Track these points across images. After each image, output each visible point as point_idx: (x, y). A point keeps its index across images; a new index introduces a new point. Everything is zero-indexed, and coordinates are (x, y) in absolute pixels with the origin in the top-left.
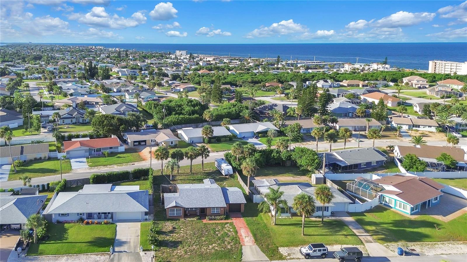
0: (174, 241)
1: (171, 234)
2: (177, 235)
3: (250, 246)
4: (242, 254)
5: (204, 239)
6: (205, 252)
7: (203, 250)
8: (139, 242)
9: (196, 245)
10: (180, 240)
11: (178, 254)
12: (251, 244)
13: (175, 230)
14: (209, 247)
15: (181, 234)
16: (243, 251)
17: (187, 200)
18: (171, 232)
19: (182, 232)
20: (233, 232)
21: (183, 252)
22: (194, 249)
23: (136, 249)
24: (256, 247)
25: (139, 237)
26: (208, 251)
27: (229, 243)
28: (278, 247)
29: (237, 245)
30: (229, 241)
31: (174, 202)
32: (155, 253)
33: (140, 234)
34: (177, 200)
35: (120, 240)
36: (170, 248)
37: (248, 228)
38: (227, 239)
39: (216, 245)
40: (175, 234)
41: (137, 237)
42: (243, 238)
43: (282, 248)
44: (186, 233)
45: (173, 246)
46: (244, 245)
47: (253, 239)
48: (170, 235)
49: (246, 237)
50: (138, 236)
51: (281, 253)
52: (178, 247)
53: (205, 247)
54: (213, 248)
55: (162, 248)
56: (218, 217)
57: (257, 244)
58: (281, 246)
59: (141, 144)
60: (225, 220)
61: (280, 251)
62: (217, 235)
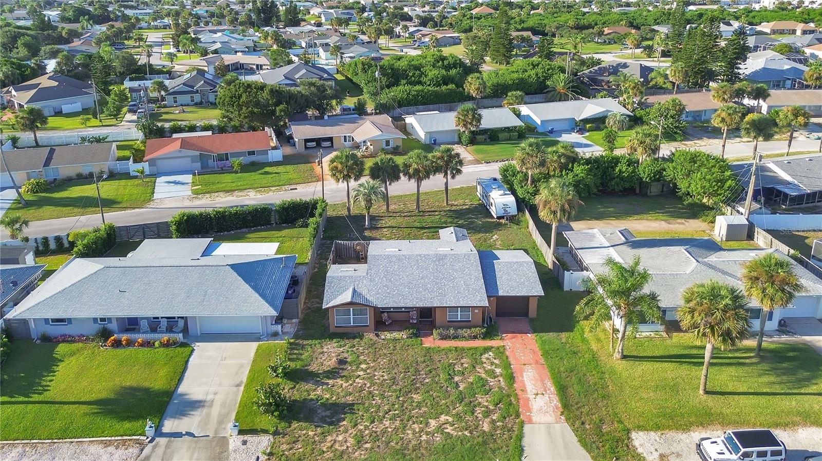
0: (335, 405)
1: (331, 382)
2: (345, 385)
3: (548, 426)
4: (523, 450)
5: (417, 397)
6: (414, 442)
7: (410, 436)
8: (236, 403)
9: (393, 419)
10: (350, 399)
11: (337, 446)
12: (550, 418)
13: (343, 369)
14: (427, 424)
15: (357, 380)
16: (526, 442)
17: (386, 286)
18: (333, 374)
19: (361, 373)
20: (501, 379)
21: (351, 441)
22: (384, 432)
23: (223, 426)
24: (565, 431)
25: (242, 388)
26: (424, 437)
27: (487, 413)
28: (628, 431)
29: (509, 422)
30: (487, 407)
31: (351, 290)
32: (272, 440)
33: (245, 380)
34: (358, 285)
35: (187, 397)
36: (318, 426)
37: (545, 366)
38: (483, 399)
39: (450, 419)
40: (340, 381)
41: (235, 389)
42: (528, 399)
43: (641, 433)
44: (371, 378)
45: (329, 420)
46: (530, 422)
47: (556, 402)
48: (327, 384)
49: (537, 394)
50: (238, 385)
51: (640, 450)
52: (341, 424)
53: (416, 426)
54: (440, 429)
55: (295, 425)
56: (465, 332)
57: (567, 420)
58: (640, 428)
59: (323, 146)
60: (483, 339)
61: (636, 443)
62: (457, 386)
